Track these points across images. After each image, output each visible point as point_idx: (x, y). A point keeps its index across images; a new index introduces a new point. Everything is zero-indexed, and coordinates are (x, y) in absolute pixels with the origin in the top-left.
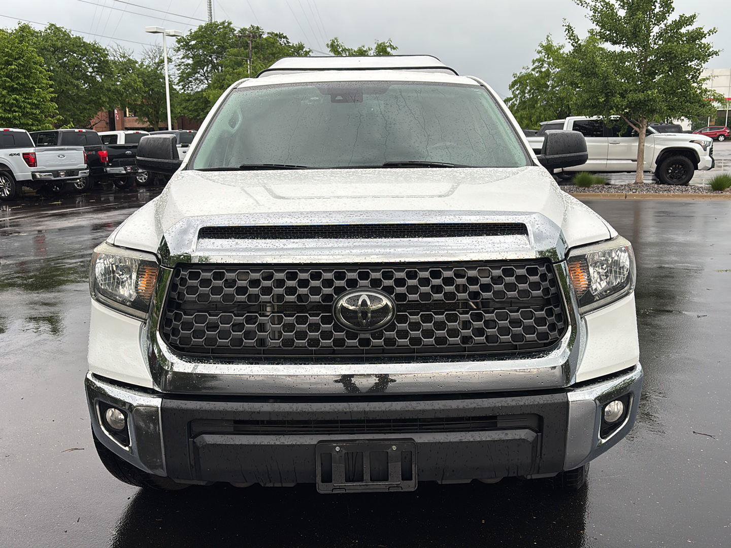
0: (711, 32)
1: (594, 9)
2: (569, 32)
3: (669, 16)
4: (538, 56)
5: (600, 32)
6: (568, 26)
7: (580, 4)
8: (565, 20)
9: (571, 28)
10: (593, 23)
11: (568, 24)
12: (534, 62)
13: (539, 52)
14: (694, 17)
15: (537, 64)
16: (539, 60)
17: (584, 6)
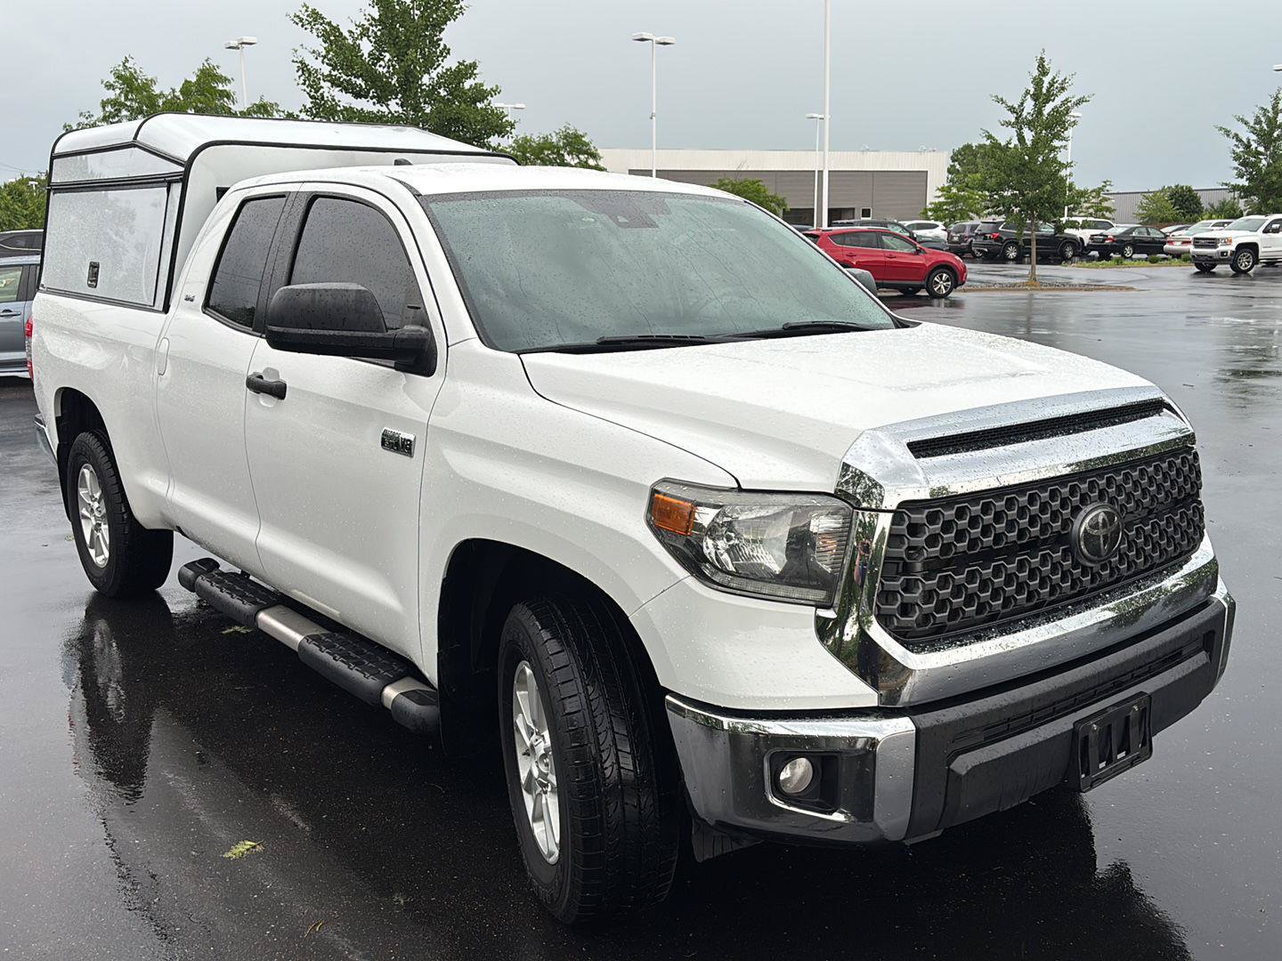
0: (495, 91)
1: (323, 35)
2: (303, 74)
3: (442, 61)
4: (112, 94)
5: (330, 75)
6: (301, 62)
7: (300, 24)
8: (296, 51)
9: (306, 66)
10: (317, 59)
11: (301, 59)
12: (104, 104)
13: (110, 86)
14: (474, 66)
15: (109, 108)
16: (114, 103)
17: (306, 29)
